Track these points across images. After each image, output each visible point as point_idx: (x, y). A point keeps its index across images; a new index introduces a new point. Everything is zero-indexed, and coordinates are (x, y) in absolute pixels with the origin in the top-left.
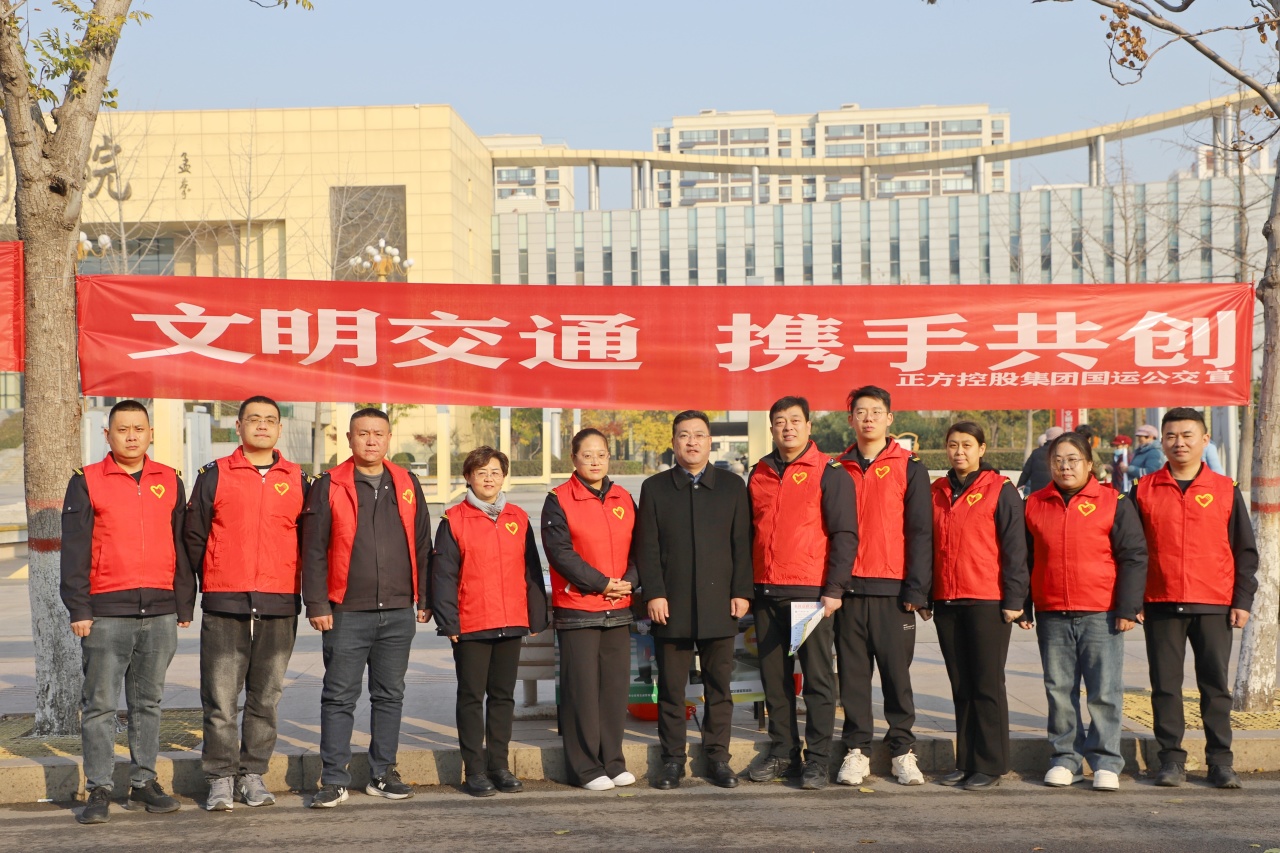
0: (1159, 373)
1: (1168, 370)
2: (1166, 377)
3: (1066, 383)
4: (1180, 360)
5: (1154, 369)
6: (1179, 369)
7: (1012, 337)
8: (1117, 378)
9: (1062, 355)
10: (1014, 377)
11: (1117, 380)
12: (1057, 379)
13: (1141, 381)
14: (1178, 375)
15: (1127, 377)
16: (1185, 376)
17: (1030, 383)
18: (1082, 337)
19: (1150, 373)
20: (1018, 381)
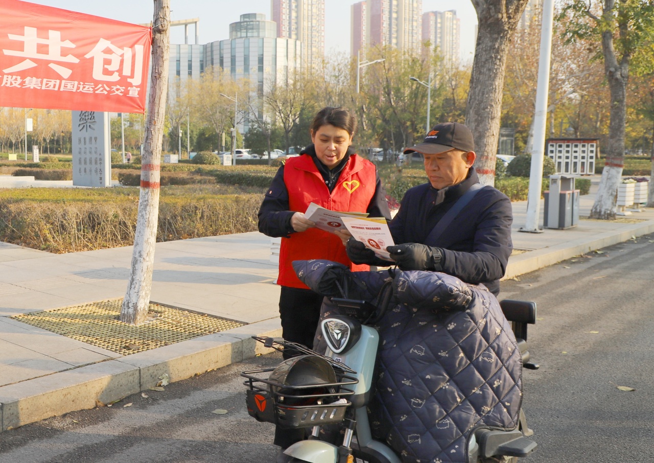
0: (105, 85)
1: (109, 84)
2: (108, 89)
3: (51, 88)
4: (115, 78)
5: (102, 82)
7: (20, 46)
8: (81, 87)
9: (52, 65)
10: (19, 80)
11: (81, 90)
12: (47, 84)
13: (94, 90)
14: (114, 88)
15: (87, 87)
16: (117, 90)
17: (28, 86)
18: (64, 52)
19: (100, 85)
20: (22, 83)
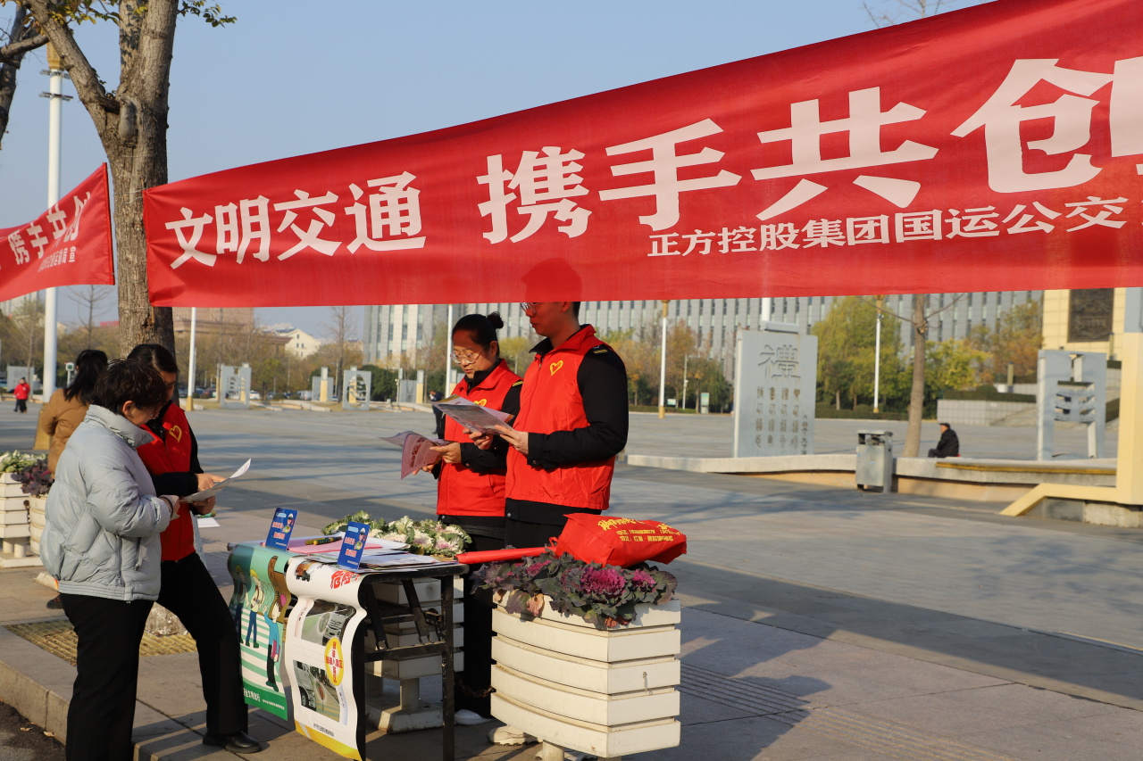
0: (1037, 205)
1: (1056, 199)
2: (1052, 215)
3: (871, 239)
4: (1081, 171)
5: (1027, 198)
6: (1079, 193)
7: (782, 154)
8: (956, 223)
9: (861, 181)
11: (956, 230)
13: (1003, 228)
14: (1079, 209)
15: (975, 219)
16: (1093, 211)
18: (890, 139)
19: (1019, 208)
